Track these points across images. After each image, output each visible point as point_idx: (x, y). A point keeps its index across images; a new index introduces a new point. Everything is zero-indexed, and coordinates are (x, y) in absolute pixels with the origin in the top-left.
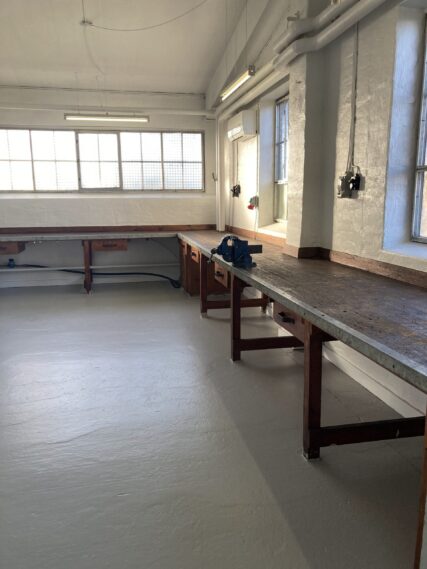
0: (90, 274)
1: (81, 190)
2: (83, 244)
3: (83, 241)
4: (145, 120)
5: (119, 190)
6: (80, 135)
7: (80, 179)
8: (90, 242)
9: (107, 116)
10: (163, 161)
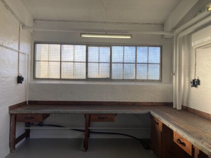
1: (87, 79)
3: (85, 115)
5: (109, 79)
7: (87, 73)
8: (90, 115)
10: (136, 63)
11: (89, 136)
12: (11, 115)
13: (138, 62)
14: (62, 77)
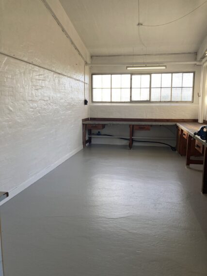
0: (132, 141)
1: (131, 102)
2: (130, 127)
3: (130, 125)
4: (164, 68)
5: (149, 102)
6: (133, 76)
7: (131, 97)
8: (133, 126)
9: (146, 66)
10: (172, 88)
11: (132, 144)
12: (83, 124)
13: (173, 86)
14: (113, 101)
